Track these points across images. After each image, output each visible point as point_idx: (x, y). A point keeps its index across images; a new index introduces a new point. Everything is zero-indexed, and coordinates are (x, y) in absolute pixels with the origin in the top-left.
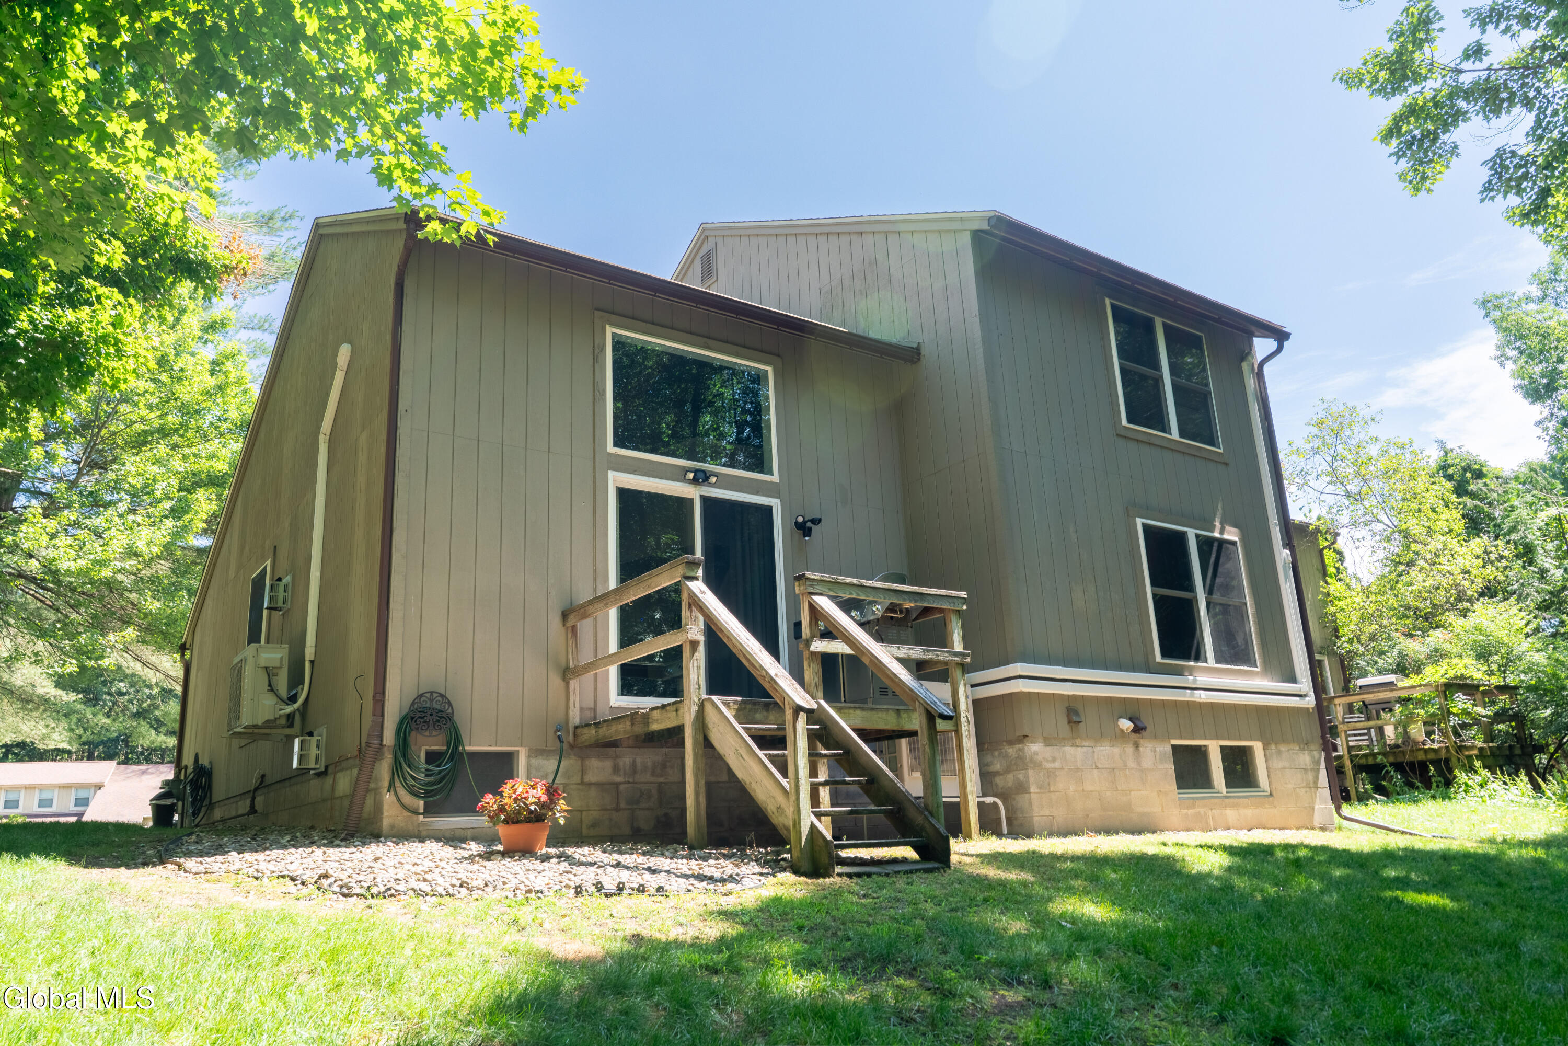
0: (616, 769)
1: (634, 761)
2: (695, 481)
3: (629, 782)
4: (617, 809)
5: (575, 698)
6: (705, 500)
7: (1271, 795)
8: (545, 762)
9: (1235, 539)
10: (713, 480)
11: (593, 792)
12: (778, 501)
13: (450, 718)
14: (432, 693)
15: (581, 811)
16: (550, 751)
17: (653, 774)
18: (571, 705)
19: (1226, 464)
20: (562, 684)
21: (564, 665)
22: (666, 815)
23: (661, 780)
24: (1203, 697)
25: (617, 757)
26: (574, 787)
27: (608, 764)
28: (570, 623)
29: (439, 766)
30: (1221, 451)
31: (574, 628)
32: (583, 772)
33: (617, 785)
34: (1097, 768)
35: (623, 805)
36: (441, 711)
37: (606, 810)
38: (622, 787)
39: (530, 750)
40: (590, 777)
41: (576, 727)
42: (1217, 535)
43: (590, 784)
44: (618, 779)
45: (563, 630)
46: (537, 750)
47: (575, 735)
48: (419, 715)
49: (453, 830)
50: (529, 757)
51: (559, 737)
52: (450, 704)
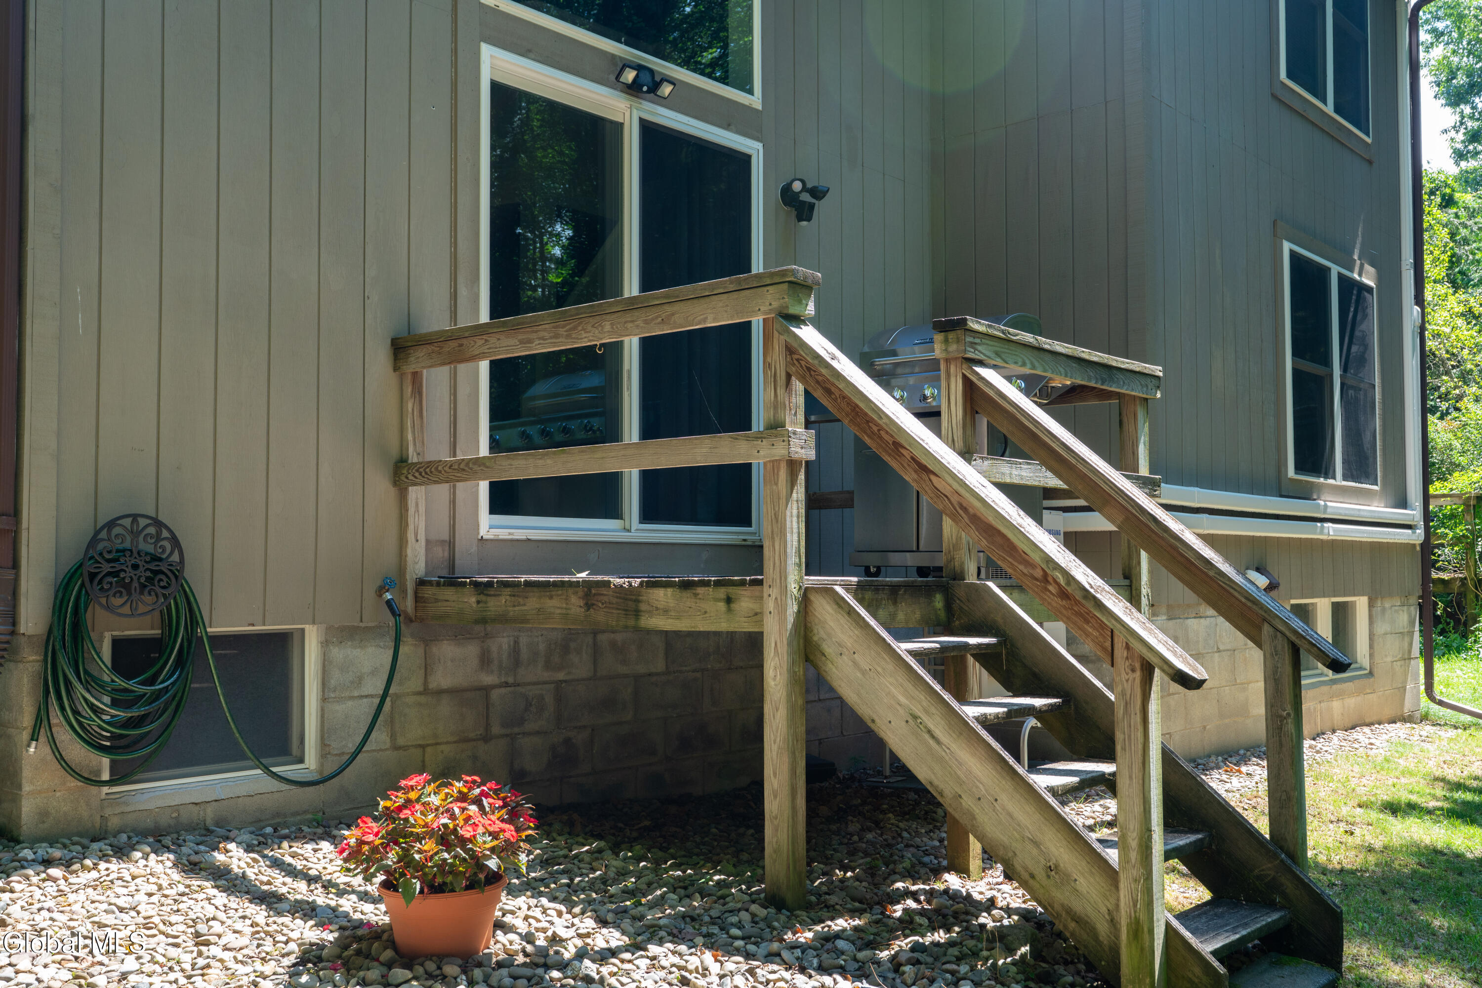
0: (485, 661)
1: (516, 642)
2: (633, 89)
3: (506, 685)
4: (486, 738)
5: (418, 524)
6: (648, 130)
7: (1371, 674)
8: (357, 652)
9: (1371, 283)
10: (667, 89)
11: (445, 708)
12: (759, 146)
13: (176, 573)
14: (135, 517)
15: (423, 747)
16: (367, 629)
17: (548, 666)
18: (411, 536)
19: (1370, 162)
20: (392, 491)
21: (395, 453)
22: (567, 741)
23: (561, 676)
24: (1332, 531)
25: (487, 636)
26: (410, 700)
27: (472, 650)
28: (409, 369)
29: (151, 681)
30: (1369, 140)
31: (416, 378)
32: (427, 669)
33: (486, 690)
34: (1219, 651)
35: (496, 729)
36: (156, 559)
37: (467, 740)
38: (495, 694)
39: (329, 629)
40: (442, 679)
41: (421, 583)
42: (1356, 276)
43: (440, 692)
44: (488, 679)
45: (392, 378)
46: (342, 629)
47: (417, 599)
48: (106, 568)
49: (176, 808)
50: (325, 644)
51: (389, 603)
52: (175, 542)
